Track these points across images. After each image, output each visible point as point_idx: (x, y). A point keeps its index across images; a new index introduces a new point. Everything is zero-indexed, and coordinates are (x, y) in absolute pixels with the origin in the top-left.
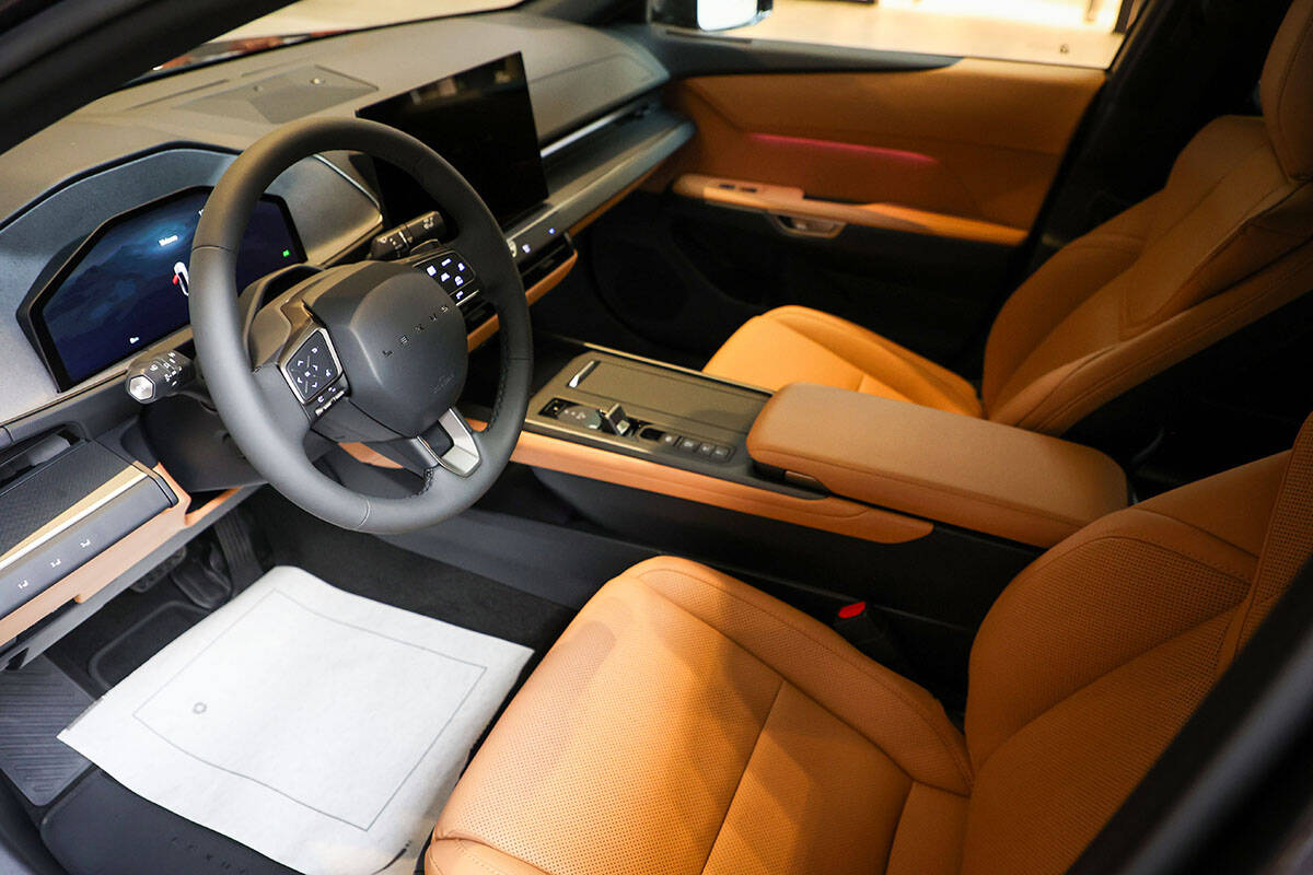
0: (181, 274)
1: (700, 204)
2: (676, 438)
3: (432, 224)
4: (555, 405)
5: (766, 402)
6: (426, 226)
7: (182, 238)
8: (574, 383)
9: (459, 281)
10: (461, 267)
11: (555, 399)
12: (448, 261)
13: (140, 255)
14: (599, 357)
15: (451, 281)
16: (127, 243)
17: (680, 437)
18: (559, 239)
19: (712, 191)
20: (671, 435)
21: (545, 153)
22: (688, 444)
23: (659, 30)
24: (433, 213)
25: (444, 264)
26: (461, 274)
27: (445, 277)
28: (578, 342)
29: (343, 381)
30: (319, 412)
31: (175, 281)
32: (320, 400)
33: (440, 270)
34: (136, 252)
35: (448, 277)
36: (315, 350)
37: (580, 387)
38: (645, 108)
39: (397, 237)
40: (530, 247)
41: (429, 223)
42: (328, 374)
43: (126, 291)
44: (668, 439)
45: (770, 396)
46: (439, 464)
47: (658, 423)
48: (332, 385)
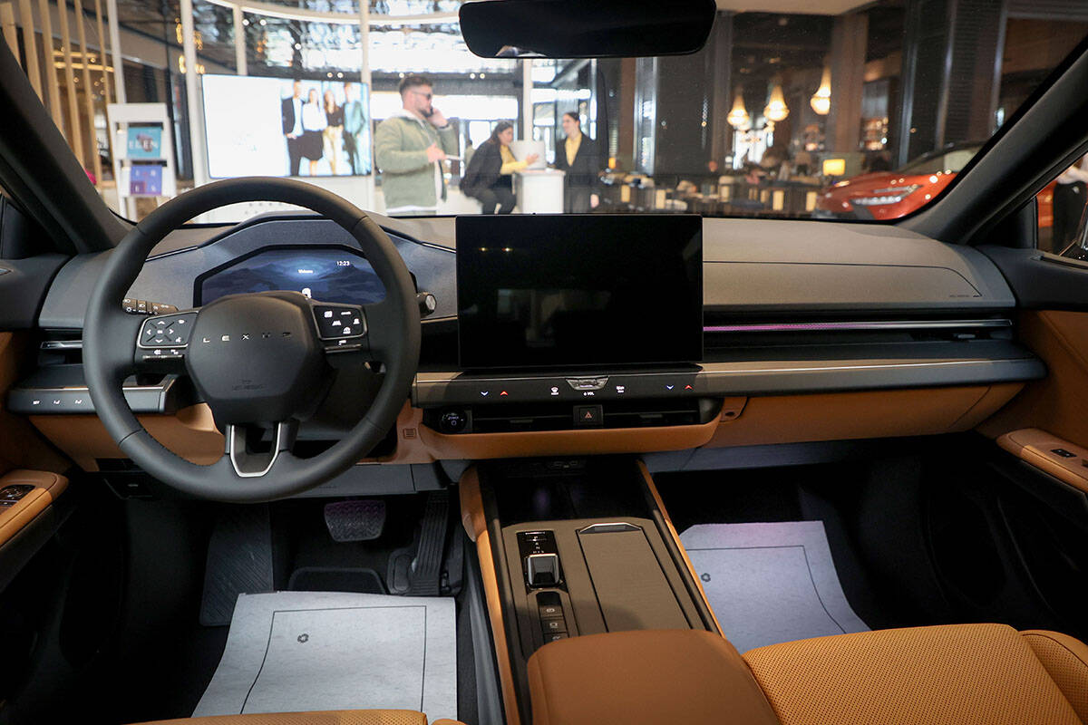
4: (540, 535)
7: (316, 274)
9: (347, 331)
10: (356, 322)
12: (349, 313)
13: (281, 274)
15: (341, 328)
22: (555, 625)
25: (343, 313)
26: (353, 327)
27: (337, 323)
30: (145, 357)
32: (155, 353)
33: (336, 317)
34: (279, 270)
35: (340, 324)
36: (182, 322)
40: (625, 390)
42: (178, 340)
44: (550, 610)
46: (229, 454)
48: (176, 349)
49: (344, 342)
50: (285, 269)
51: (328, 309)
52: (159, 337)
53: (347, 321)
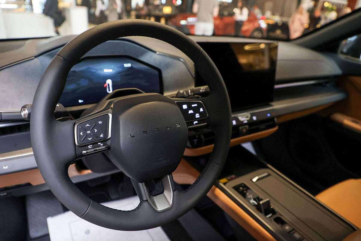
0: (109, 84)
1: (341, 126)
2: (292, 229)
3: (204, 91)
4: (242, 186)
5: (352, 232)
6: (201, 91)
7: (114, 71)
8: (255, 180)
9: (197, 116)
10: (201, 110)
11: (243, 184)
12: (196, 105)
13: (94, 72)
14: (271, 172)
15: (193, 115)
16: (91, 66)
17: (294, 229)
18: (271, 119)
19: (348, 122)
20: (289, 226)
21: (277, 86)
22: (297, 235)
23: (342, 57)
24: (207, 86)
25: (193, 106)
26: (200, 113)
27: (191, 112)
28: (264, 162)
29: (109, 143)
30: (84, 152)
31: (105, 86)
32: (89, 147)
33: (190, 108)
34: (93, 70)
35: (193, 112)
36: (100, 122)
37: (256, 183)
38: (327, 83)
39: (187, 92)
40: (257, 118)
41: (203, 90)
42: (102, 136)
43: (84, 83)
44: (287, 228)
45: (355, 230)
46: (147, 200)
47: (286, 217)
48: (101, 142)
49: (196, 122)
50: (97, 70)
51: (184, 103)
52: (89, 135)
53: (196, 110)
